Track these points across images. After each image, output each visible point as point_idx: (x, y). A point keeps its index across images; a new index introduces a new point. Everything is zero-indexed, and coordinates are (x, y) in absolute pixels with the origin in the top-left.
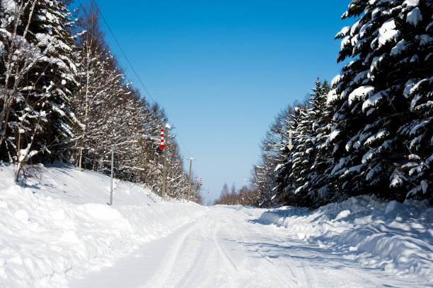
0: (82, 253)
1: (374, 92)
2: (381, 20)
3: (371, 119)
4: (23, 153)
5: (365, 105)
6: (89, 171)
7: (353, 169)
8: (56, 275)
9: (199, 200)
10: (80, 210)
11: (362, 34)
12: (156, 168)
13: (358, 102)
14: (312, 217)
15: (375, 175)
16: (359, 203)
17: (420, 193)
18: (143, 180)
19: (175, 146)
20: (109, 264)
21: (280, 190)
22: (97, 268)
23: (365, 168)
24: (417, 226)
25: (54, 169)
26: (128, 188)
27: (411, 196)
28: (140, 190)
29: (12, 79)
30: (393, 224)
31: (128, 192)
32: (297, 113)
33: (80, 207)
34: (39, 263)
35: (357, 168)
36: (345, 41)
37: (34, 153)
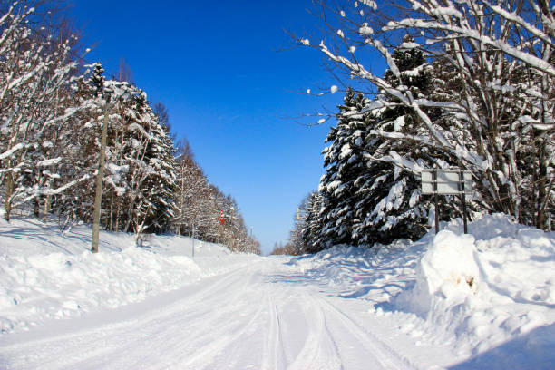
0: (160, 282)
1: (341, 184)
2: (343, 143)
3: (340, 200)
4: (140, 227)
5: (336, 192)
6: (186, 237)
7: (332, 229)
8: (140, 293)
9: (259, 253)
10: (170, 259)
11: (334, 151)
12: (228, 234)
13: (333, 190)
14: (312, 259)
15: (343, 233)
16: (337, 250)
17: (364, 241)
18: (221, 242)
19: (242, 220)
20: (175, 288)
21: (305, 244)
22: (167, 290)
23: (338, 228)
24: (361, 259)
25: (162, 237)
26: (210, 247)
27: (361, 243)
28: (218, 247)
29: (135, 185)
30: (348, 259)
31: (210, 249)
32: (313, 197)
33: (170, 258)
34: (130, 286)
35: (334, 229)
36: (326, 155)
37: (146, 227)
